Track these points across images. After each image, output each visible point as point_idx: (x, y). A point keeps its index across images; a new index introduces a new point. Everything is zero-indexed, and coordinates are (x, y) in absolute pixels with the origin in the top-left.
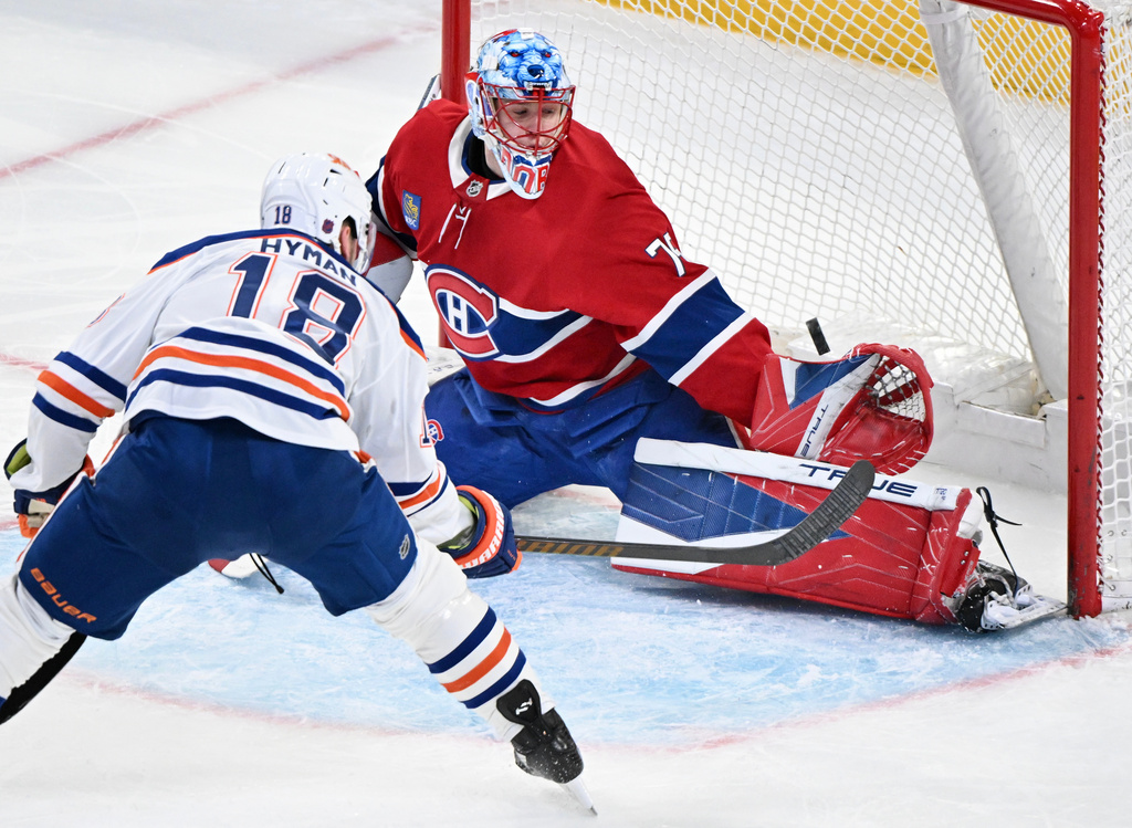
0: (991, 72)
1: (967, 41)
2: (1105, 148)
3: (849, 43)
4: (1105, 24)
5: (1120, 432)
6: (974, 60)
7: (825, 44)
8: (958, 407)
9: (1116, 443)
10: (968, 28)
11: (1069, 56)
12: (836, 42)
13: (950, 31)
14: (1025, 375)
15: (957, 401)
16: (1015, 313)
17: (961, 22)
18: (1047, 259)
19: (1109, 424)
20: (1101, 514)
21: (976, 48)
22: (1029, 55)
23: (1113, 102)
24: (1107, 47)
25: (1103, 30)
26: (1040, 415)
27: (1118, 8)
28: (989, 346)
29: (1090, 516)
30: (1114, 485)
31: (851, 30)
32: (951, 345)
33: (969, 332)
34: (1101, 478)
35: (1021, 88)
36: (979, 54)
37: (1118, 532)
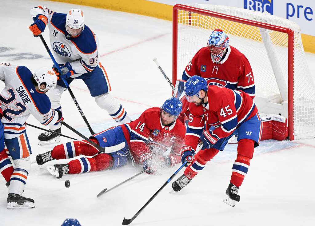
0: (273, 42)
1: (268, 36)
2: (294, 56)
3: (248, 36)
4: (294, 33)
5: (297, 107)
6: (270, 40)
7: (243, 36)
8: (267, 102)
9: (297, 109)
10: (268, 34)
11: (288, 38)
12: (245, 35)
13: (265, 34)
14: (279, 97)
15: (267, 101)
16: (277, 86)
17: (267, 33)
18: (283, 76)
19: (295, 105)
20: (294, 122)
21: (270, 38)
22: (279, 39)
23: (296, 47)
24: (294, 37)
25: (294, 34)
26: (282, 104)
27: (296, 30)
28: (272, 91)
29: (292, 122)
30: (296, 117)
31: (248, 33)
32: (266, 91)
33: (269, 89)
34: (294, 116)
35: (279, 44)
36: (270, 39)
37: (297, 125)
